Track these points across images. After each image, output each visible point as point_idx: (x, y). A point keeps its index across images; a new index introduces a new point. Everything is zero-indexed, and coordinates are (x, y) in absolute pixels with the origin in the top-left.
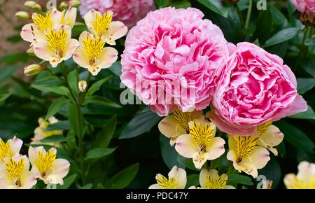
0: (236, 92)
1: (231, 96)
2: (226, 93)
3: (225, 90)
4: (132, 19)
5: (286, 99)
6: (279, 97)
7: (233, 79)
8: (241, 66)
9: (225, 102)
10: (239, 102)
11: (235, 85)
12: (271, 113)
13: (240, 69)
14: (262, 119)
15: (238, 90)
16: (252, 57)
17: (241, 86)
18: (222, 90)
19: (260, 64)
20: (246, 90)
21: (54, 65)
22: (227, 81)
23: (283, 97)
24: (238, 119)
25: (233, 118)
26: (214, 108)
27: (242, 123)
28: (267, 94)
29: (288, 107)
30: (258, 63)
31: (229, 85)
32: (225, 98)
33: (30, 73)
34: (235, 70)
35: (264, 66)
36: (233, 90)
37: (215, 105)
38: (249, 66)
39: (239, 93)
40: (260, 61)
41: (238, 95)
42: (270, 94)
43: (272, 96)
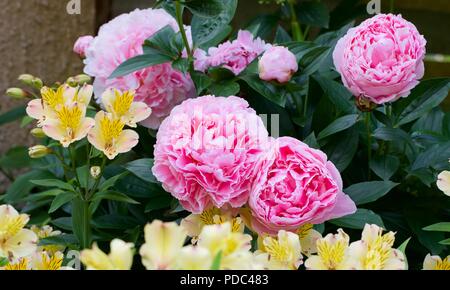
0: (273, 190)
1: (268, 194)
2: (263, 191)
3: (262, 188)
4: (163, 107)
5: (327, 197)
6: (319, 194)
7: (270, 176)
8: (279, 162)
9: (261, 202)
10: (277, 200)
11: (272, 183)
12: (311, 213)
13: (278, 165)
14: (300, 219)
15: (275, 188)
16: (291, 153)
17: (279, 184)
18: (259, 188)
19: (299, 161)
20: (283, 188)
21: (66, 145)
22: (264, 178)
23: (324, 195)
24: (275, 219)
25: (269, 217)
26: (250, 207)
27: (280, 223)
28: (305, 192)
29: (329, 205)
30: (297, 160)
31: (267, 183)
32: (261, 197)
33: (35, 154)
34: (274, 167)
35: (304, 162)
36: (270, 189)
37: (251, 204)
38: (288, 163)
39: (276, 191)
40: (299, 157)
41: (275, 192)
42: (309, 192)
43: (311, 194)
